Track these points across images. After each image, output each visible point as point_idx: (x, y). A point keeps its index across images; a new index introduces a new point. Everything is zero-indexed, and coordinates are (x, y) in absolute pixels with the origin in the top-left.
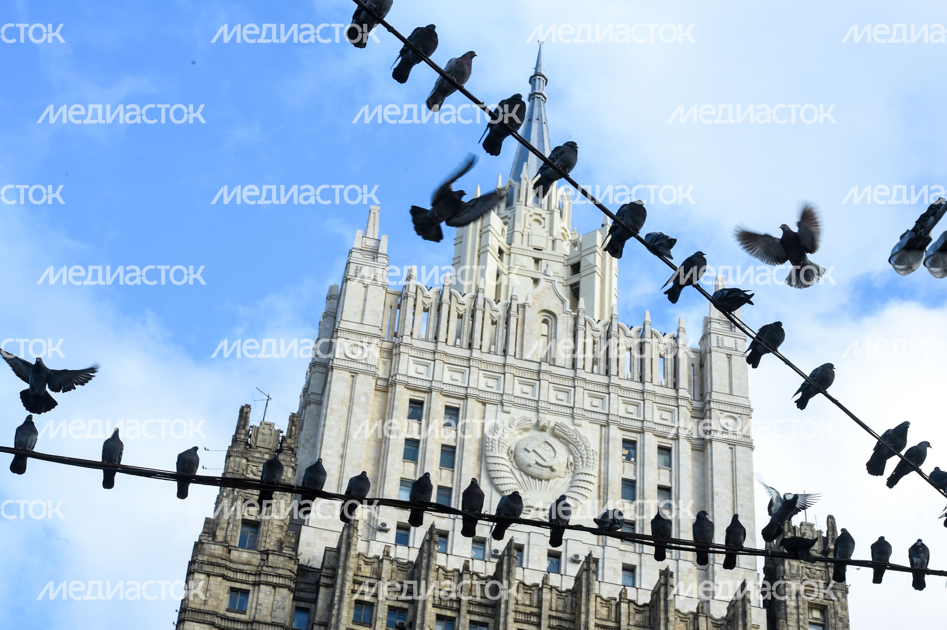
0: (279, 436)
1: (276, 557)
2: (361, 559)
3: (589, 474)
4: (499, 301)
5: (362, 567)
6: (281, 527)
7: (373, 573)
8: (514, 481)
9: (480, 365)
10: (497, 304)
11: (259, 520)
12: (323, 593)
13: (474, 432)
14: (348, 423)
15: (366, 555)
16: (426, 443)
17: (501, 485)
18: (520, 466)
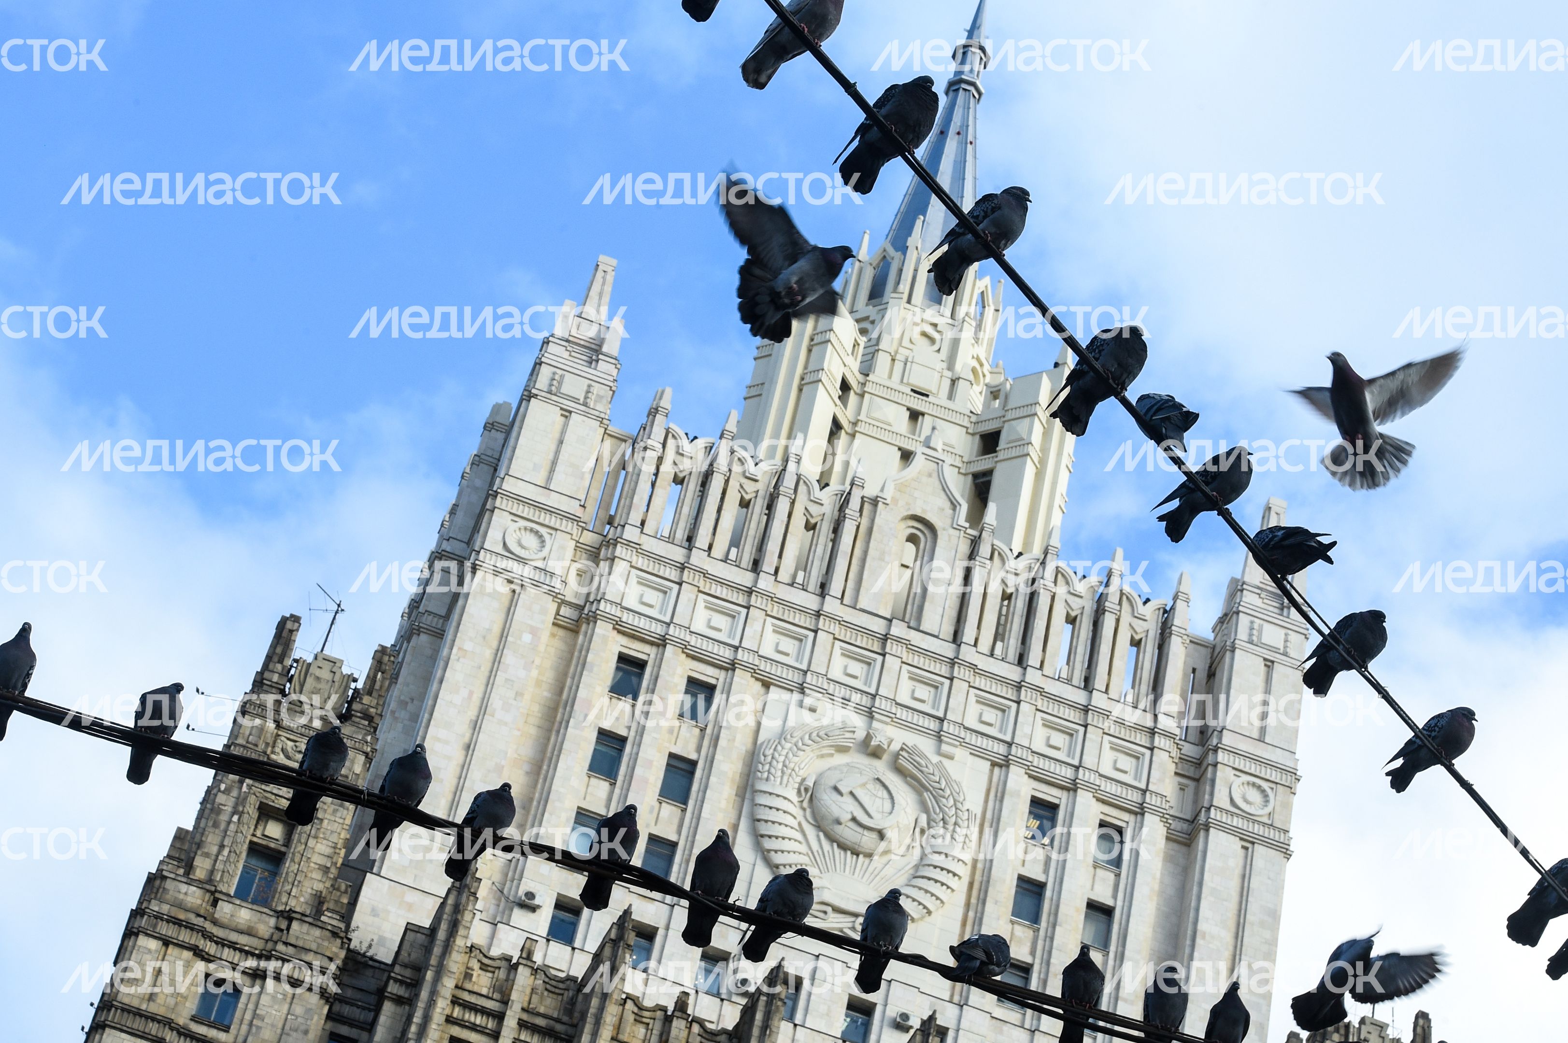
0: (347, 687)
1: (305, 927)
2: (475, 957)
3: (954, 858)
4: (827, 485)
5: (475, 974)
6: (325, 870)
7: (494, 988)
8: (803, 848)
9: (770, 605)
10: (821, 490)
11: (283, 849)
12: (389, 1014)
13: (739, 737)
14: (489, 683)
15: (485, 951)
16: (639, 745)
17: (776, 851)
18: (819, 819)
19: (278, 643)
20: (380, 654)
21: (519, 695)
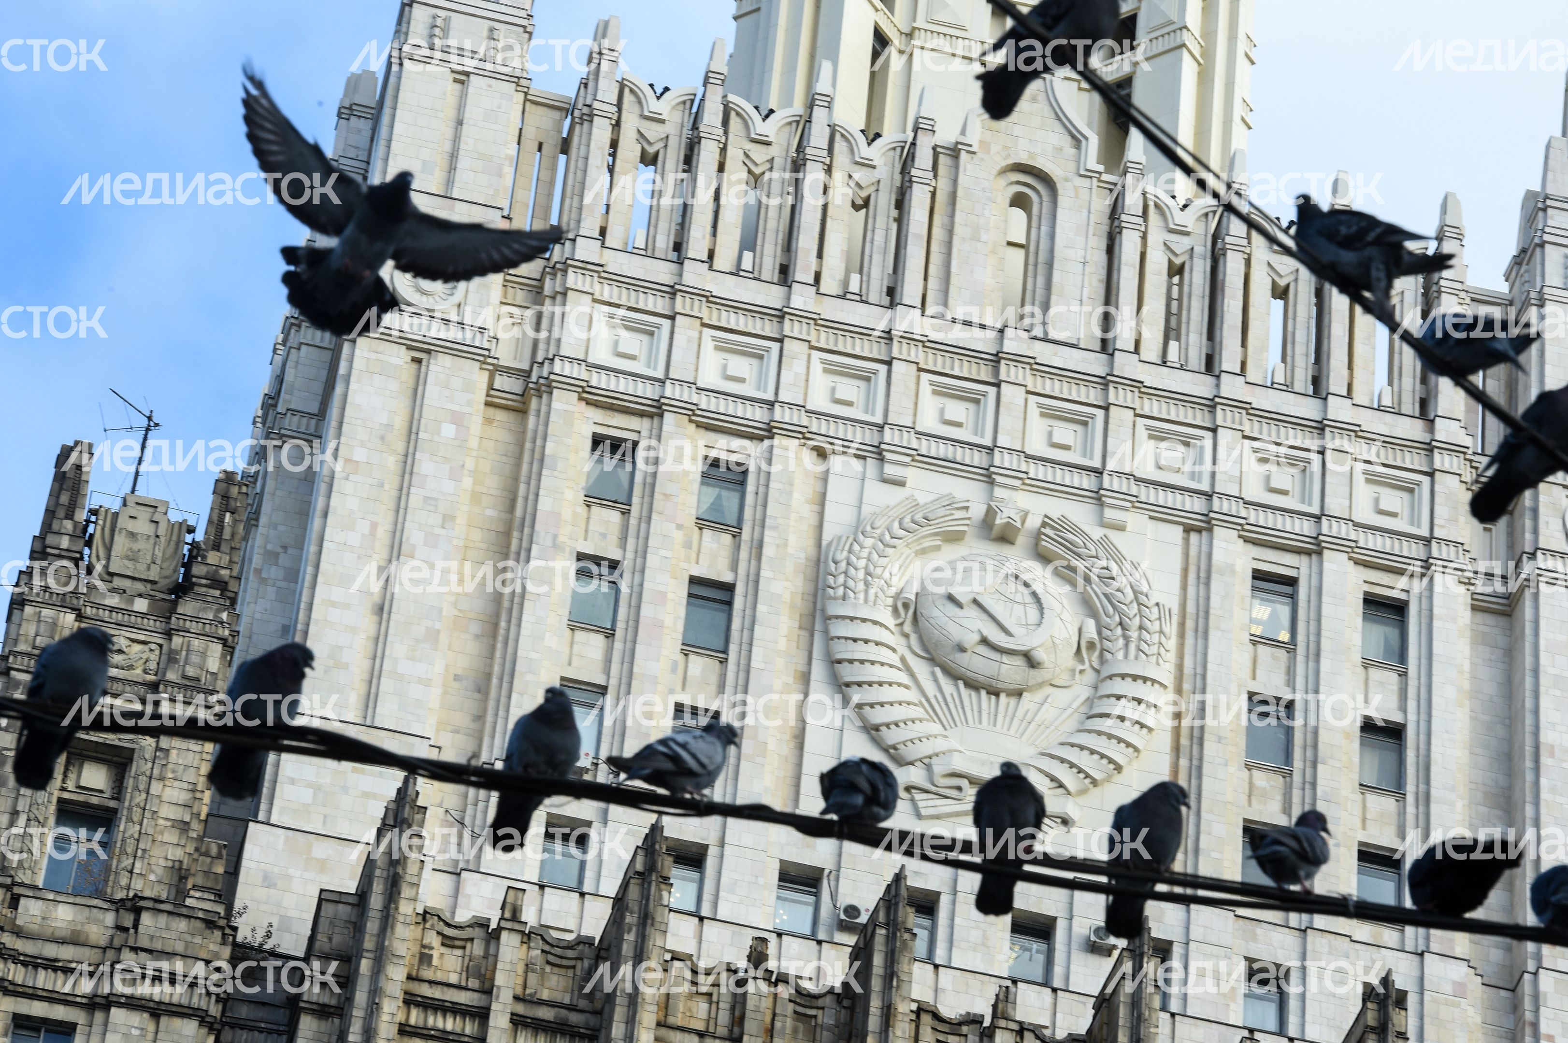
0: (180, 542)
1: (163, 919)
2: (432, 928)
3: (1145, 679)
4: (878, 135)
5: (435, 954)
6: (183, 827)
7: (468, 971)
8: (912, 695)
9: (813, 333)
10: (869, 144)
11: (113, 804)
12: (309, 1034)
13: (793, 539)
14: (400, 507)
15: (447, 916)
16: (643, 572)
17: (872, 706)
18: (931, 647)
19: (61, 489)
20: (224, 485)
21: (448, 519)
